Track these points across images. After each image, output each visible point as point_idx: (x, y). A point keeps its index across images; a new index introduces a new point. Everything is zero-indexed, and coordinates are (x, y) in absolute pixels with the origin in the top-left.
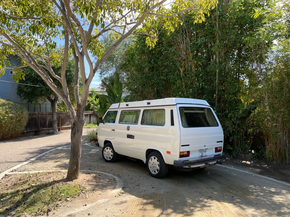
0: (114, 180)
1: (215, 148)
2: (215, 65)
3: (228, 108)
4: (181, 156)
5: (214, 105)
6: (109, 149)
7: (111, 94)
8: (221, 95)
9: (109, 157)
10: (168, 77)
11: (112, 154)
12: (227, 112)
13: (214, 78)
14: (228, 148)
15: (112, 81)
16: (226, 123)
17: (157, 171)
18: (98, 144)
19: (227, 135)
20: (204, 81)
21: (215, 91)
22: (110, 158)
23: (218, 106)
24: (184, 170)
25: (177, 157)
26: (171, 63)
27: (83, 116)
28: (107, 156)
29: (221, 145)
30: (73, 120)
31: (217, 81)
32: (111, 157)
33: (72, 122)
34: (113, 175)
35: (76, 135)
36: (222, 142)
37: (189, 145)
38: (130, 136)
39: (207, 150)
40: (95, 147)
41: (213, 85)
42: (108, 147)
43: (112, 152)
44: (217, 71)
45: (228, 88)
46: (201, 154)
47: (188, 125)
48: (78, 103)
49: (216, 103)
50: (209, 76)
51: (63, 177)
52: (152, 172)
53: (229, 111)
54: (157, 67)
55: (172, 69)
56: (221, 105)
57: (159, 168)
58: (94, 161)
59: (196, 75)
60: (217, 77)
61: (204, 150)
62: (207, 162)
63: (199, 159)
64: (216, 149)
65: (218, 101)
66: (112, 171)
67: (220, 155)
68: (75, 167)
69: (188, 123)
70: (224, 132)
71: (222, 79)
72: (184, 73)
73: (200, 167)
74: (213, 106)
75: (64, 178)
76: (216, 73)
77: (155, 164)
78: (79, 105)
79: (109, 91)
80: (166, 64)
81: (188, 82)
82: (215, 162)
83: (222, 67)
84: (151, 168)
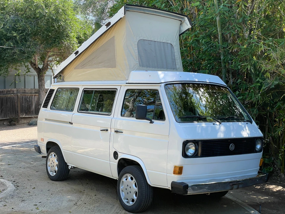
49: (224, 76)
60: (219, 29)
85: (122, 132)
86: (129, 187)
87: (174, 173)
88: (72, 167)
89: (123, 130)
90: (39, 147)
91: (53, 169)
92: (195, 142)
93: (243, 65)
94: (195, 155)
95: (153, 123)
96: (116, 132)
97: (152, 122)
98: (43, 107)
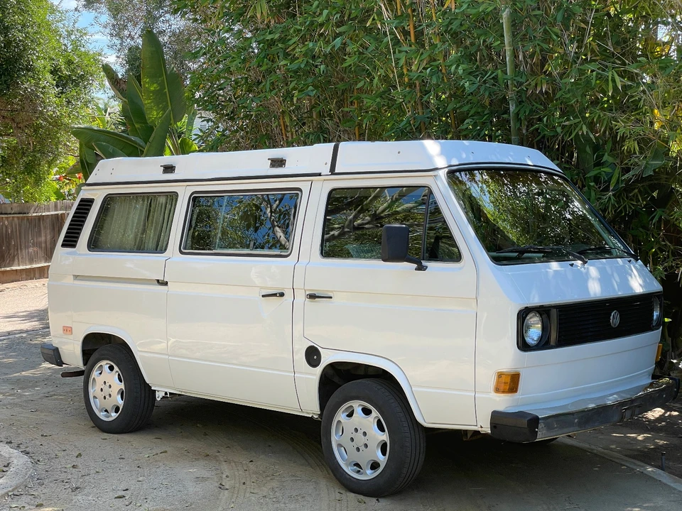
7: (137, 125)
13: (493, 42)
31: (507, 59)
60: (507, 38)
79: (131, 112)
85: (331, 298)
86: (360, 432)
87: (497, 390)
88: (166, 393)
89: (332, 291)
90: (57, 349)
91: (109, 404)
92: (543, 311)
93: (567, 123)
94: (543, 344)
95: (424, 270)
96: (312, 297)
97: (421, 268)
98: (63, 245)
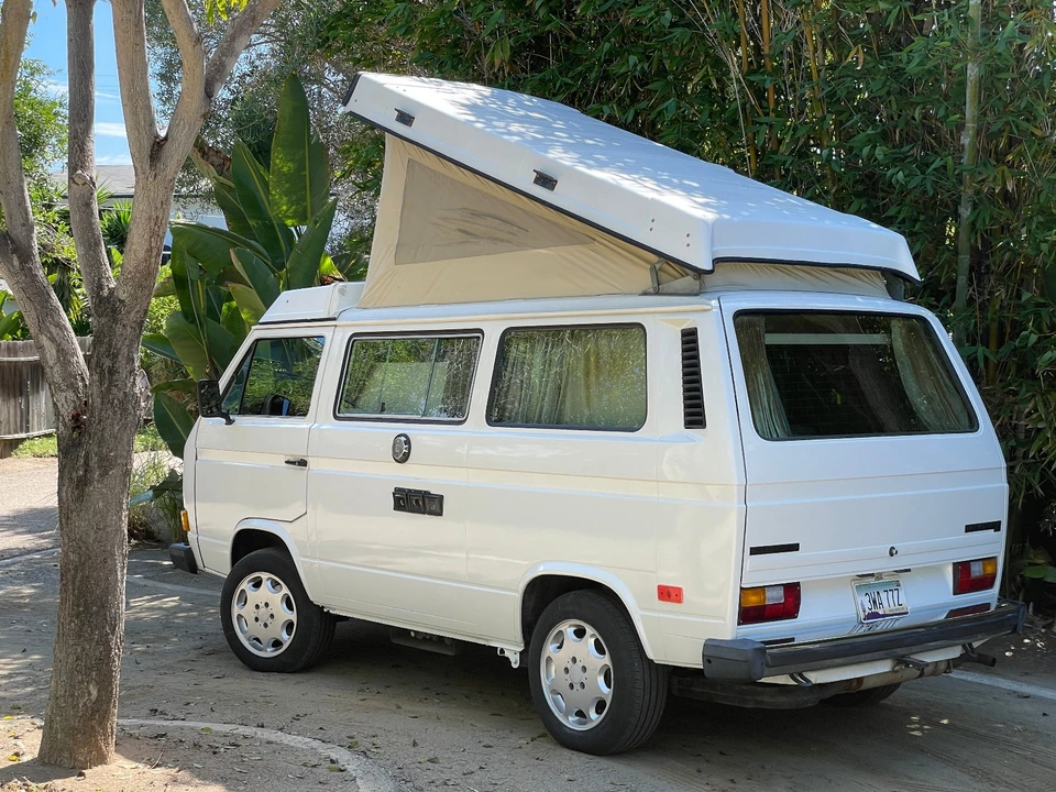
0: (331, 770)
1: (955, 565)
2: (955, 33)
3: (1038, 316)
4: (748, 615)
5: (944, 293)
6: (266, 585)
7: (252, 223)
8: (991, 233)
9: (266, 635)
10: (643, 105)
11: (293, 616)
12: (1034, 338)
13: (947, 116)
14: (1031, 573)
15: (256, 128)
16: (1020, 412)
17: (599, 709)
18: (189, 552)
19: (1030, 487)
20: (885, 136)
21: (957, 203)
22: (277, 644)
23: (971, 301)
24: (766, 699)
25: (724, 618)
26: (668, 14)
27: (132, 372)
28: (257, 630)
29: (994, 545)
30: (70, 395)
31: (966, 140)
32: (287, 639)
33: (63, 411)
34: (316, 744)
35: (96, 489)
36: (996, 526)
37: (794, 547)
38: (414, 502)
39: (903, 578)
40: (150, 583)
41: (945, 167)
42: (264, 576)
43: (290, 607)
44: (973, 72)
45: (1039, 183)
46: (868, 605)
47: (791, 422)
48: (100, 287)
49: (962, 280)
50: (914, 105)
51: (17, 754)
52: (566, 715)
53: (1040, 331)
54: (568, 39)
55: (672, 57)
56: (991, 293)
57: (606, 692)
58: (170, 667)
59: (831, 95)
60: (970, 110)
61: (886, 580)
62: (900, 651)
63: (855, 633)
64: (962, 569)
65: (971, 269)
66: (303, 723)
67: (987, 606)
68: (94, 693)
69: (788, 413)
70: (1010, 470)
71: (999, 125)
72: (750, 84)
73: (860, 680)
74: (938, 301)
75: (25, 759)
76: (963, 84)
77: (584, 669)
78: (108, 298)
79: (240, 201)
80: (627, 19)
81: (780, 142)
82: (955, 652)
83: (1000, 48)
84: (555, 692)
